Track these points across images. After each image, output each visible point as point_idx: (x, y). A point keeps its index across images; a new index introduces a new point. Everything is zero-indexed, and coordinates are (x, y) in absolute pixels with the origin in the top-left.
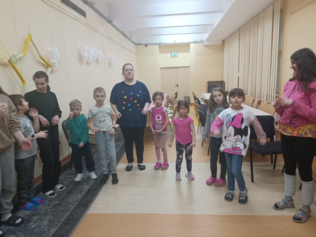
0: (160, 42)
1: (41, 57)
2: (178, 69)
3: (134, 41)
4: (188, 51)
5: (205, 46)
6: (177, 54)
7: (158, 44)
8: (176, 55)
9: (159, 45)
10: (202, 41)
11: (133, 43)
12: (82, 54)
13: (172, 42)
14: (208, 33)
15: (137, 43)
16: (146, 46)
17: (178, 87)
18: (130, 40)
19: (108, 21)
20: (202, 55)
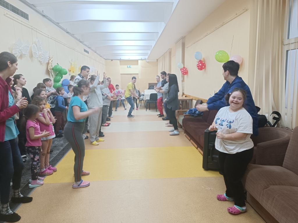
2: (131, 75)
4: (138, 64)
5: (147, 62)
6: (131, 66)
9: (120, 60)
10: (145, 59)
15: (106, 59)
16: (112, 60)
18: (103, 58)
19: (95, 52)
20: (145, 67)
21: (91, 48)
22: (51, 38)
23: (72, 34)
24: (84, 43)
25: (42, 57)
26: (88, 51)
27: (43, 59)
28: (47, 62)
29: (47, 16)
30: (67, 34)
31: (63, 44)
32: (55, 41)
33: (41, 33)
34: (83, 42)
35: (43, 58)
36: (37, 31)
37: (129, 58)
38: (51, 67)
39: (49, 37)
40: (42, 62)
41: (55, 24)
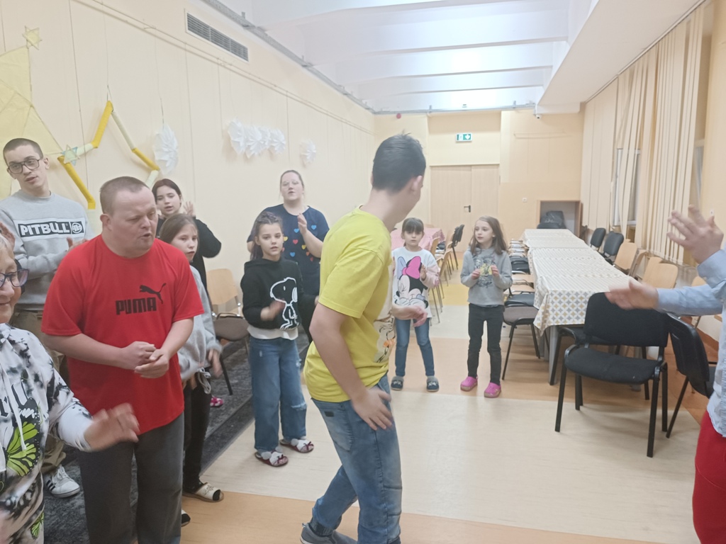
0: (431, 107)
1: (133, 150)
2: (471, 170)
3: (369, 105)
5: (537, 116)
6: (470, 135)
7: (425, 112)
8: (467, 137)
9: (428, 114)
10: (530, 105)
11: (368, 109)
12: (232, 139)
13: (460, 107)
14: (542, 85)
15: (377, 110)
16: (399, 116)
17: (470, 211)
18: (359, 104)
19: (304, 64)
20: (528, 138)
26: (240, 43)
37: (465, 105)
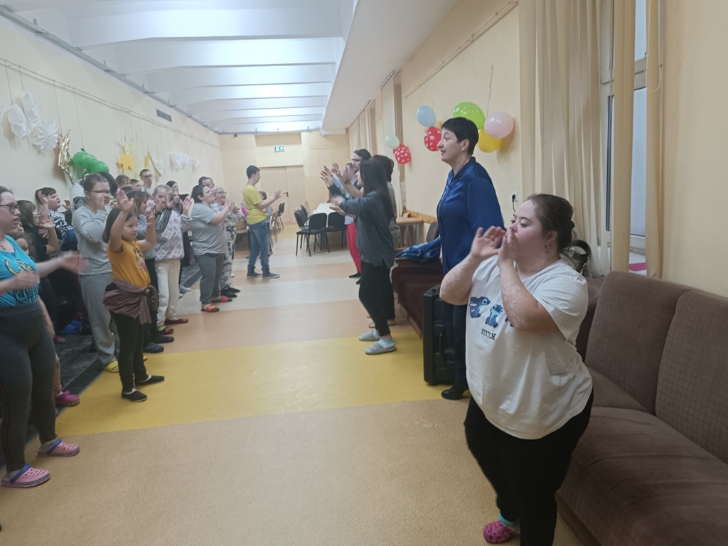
0: (256, 130)
1: (156, 169)
2: (286, 170)
3: (216, 129)
4: (300, 142)
5: (322, 136)
6: (283, 147)
7: (253, 133)
10: (317, 129)
11: (216, 132)
13: (274, 130)
14: (320, 121)
15: (220, 131)
16: (236, 135)
17: (288, 195)
18: (211, 131)
19: (190, 116)
20: (319, 149)
21: (175, 106)
22: (62, 87)
23: (120, 73)
24: (156, 94)
25: (40, 134)
26: (169, 114)
27: (43, 141)
28: (55, 146)
29: (48, 33)
30: (108, 75)
31: (95, 99)
32: (74, 92)
33: (33, 75)
34: (152, 93)
35: (43, 139)
36: (22, 70)
37: (278, 129)
38: (65, 158)
39: (56, 84)
40: (42, 148)
41: (72, 52)
